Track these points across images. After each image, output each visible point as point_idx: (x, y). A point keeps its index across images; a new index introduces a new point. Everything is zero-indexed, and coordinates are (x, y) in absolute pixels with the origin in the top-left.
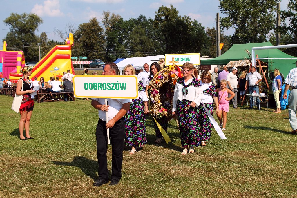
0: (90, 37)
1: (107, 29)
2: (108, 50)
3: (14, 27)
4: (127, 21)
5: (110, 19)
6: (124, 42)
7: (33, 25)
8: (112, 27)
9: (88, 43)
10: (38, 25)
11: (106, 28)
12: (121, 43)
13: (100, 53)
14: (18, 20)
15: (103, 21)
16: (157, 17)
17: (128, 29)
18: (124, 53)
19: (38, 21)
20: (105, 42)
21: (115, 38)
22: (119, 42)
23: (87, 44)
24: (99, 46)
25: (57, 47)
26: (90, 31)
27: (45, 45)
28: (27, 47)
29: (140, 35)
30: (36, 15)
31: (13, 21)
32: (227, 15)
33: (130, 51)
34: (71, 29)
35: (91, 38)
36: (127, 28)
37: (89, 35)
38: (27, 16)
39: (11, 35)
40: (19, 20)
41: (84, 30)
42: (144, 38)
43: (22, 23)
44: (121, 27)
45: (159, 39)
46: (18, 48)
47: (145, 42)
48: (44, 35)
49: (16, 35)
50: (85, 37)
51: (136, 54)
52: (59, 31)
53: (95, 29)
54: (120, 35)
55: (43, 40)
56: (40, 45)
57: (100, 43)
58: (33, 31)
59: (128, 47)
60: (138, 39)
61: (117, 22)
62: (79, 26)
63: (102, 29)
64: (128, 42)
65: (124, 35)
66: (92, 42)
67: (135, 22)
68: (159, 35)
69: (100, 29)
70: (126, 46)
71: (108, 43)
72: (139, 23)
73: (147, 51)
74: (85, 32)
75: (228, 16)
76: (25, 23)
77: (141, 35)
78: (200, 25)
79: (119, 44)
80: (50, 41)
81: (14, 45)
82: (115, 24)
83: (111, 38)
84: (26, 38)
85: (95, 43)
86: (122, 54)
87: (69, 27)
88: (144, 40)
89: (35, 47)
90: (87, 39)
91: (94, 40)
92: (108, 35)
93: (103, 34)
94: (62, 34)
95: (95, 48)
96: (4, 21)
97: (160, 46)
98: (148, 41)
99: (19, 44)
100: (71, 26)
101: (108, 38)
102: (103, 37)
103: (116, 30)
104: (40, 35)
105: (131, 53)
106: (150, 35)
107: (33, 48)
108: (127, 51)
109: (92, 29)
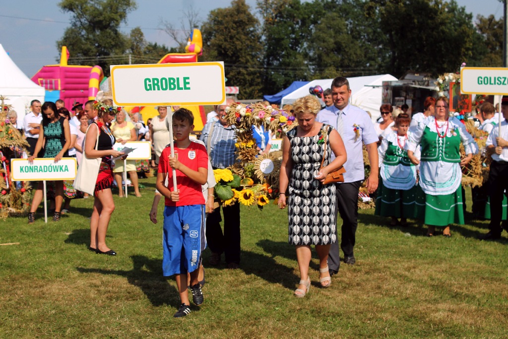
0: (231, 38)
1: (267, 21)
2: (269, 64)
3: (79, 17)
4: (307, 4)
6: (302, 47)
7: (117, 13)
8: (276, 16)
9: (228, 50)
10: (127, 12)
11: (264, 17)
12: (296, 50)
13: (252, 69)
15: (259, 4)
17: (311, 21)
18: (302, 70)
19: (126, 5)
20: (262, 48)
21: (283, 39)
22: (292, 48)
23: (226, 52)
24: (249, 55)
25: (169, 59)
26: (231, 24)
27: (139, 53)
28: (105, 58)
29: (336, 33)
31: (77, 6)
33: (313, 65)
34: (193, 21)
35: (235, 39)
36: (309, 17)
37: (230, 32)
39: (72, 33)
40: (89, 3)
41: (219, 21)
42: (343, 38)
43: (96, 8)
44: (295, 15)
45: (374, 40)
46: (87, 59)
47: (346, 47)
48: (137, 33)
49: (84, 32)
50: (222, 38)
51: (327, 72)
52: (168, 25)
53: (242, 21)
54: (293, 32)
55: (135, 44)
56: (131, 53)
57: (253, 48)
58: (117, 25)
59: (310, 57)
60: (332, 40)
61: (287, 6)
62: (209, 13)
63: (257, 21)
64: (309, 47)
65: (302, 33)
66: (236, 48)
67: (325, 5)
68: (375, 32)
69: (251, 21)
70: (306, 56)
71: (269, 48)
72: (334, 7)
73: (349, 66)
74: (222, 27)
76: (101, 8)
77: (338, 31)
78: (463, 9)
79: (292, 52)
80: (150, 45)
81: (79, 53)
82: (283, 9)
83: (275, 39)
84: (104, 38)
85: (241, 49)
86: (298, 72)
87: (190, 16)
88: (344, 43)
89: (121, 57)
90: (226, 40)
91: (241, 44)
92: (268, 32)
93: (259, 31)
94: (176, 31)
95: (243, 60)
96: (60, 5)
97: (376, 55)
98: (351, 45)
99: (89, 51)
100: (193, 14)
101: (269, 38)
102: (257, 36)
103: (285, 22)
104: (131, 32)
105: (317, 70)
106: (357, 33)
107: (117, 60)
108: (307, 65)
109: (237, 20)
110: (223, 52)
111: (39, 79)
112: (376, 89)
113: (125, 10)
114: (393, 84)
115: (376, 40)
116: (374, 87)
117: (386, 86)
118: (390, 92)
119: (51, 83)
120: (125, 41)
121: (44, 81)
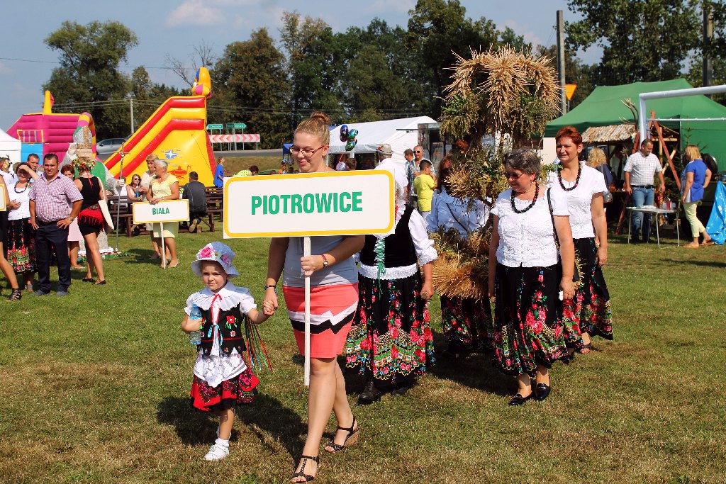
0: (252, 76)
1: (294, 56)
2: (297, 107)
3: (69, 55)
4: (341, 35)
5: (300, 30)
6: (335, 86)
7: (114, 49)
8: (305, 50)
10: (127, 48)
11: (290, 52)
12: (329, 89)
13: (277, 113)
14: (77, 38)
15: (284, 36)
16: (413, 23)
17: (346, 55)
18: (337, 112)
19: (125, 40)
20: (289, 88)
21: (313, 77)
22: (324, 87)
23: (245, 93)
24: (274, 96)
25: (172, 103)
26: (252, 60)
27: (143, 96)
28: (101, 103)
29: (375, 69)
30: (122, 26)
31: (67, 42)
32: (583, 16)
33: (349, 107)
34: (206, 57)
35: (256, 78)
36: (343, 51)
37: (250, 70)
38: (100, 29)
39: (61, 75)
40: (82, 39)
41: (237, 58)
42: (383, 74)
43: (89, 45)
44: (326, 48)
45: (419, 77)
46: (79, 105)
47: (387, 85)
48: (141, 73)
49: (75, 74)
50: (241, 77)
51: (365, 114)
52: (177, 63)
53: (264, 57)
54: (325, 68)
55: (139, 86)
56: (133, 97)
57: (278, 89)
58: (115, 64)
59: (346, 97)
60: (371, 77)
61: (317, 38)
62: (225, 48)
63: (282, 56)
64: (344, 86)
65: (335, 70)
66: (258, 88)
67: (361, 36)
68: (420, 67)
69: (276, 56)
70: (340, 96)
71: (297, 88)
72: (372, 39)
73: (391, 107)
74: (241, 64)
75: (586, 16)
76: (95, 44)
77: (377, 67)
78: (521, 39)
79: (324, 92)
80: (157, 87)
81: (70, 98)
82: (312, 41)
83: (302, 76)
84: (99, 80)
85: (264, 90)
87: (202, 51)
88: (385, 80)
89: (121, 102)
90: (246, 80)
91: (263, 83)
92: (295, 69)
93: (285, 68)
94: (185, 70)
95: (266, 103)
96: (45, 41)
97: (422, 94)
98: (393, 82)
99: (82, 96)
100: (206, 49)
101: (297, 76)
102: (283, 74)
103: (315, 57)
104: (133, 72)
105: (354, 113)
106: (399, 68)
107: (116, 106)
108: (342, 107)
109: (258, 55)
110: (242, 93)
111: (18, 130)
112: (410, 133)
113: (124, 46)
114: (430, 127)
115: (422, 76)
116: (408, 131)
117: (423, 129)
118: (426, 136)
119: (32, 135)
120: (125, 83)
121: (24, 132)
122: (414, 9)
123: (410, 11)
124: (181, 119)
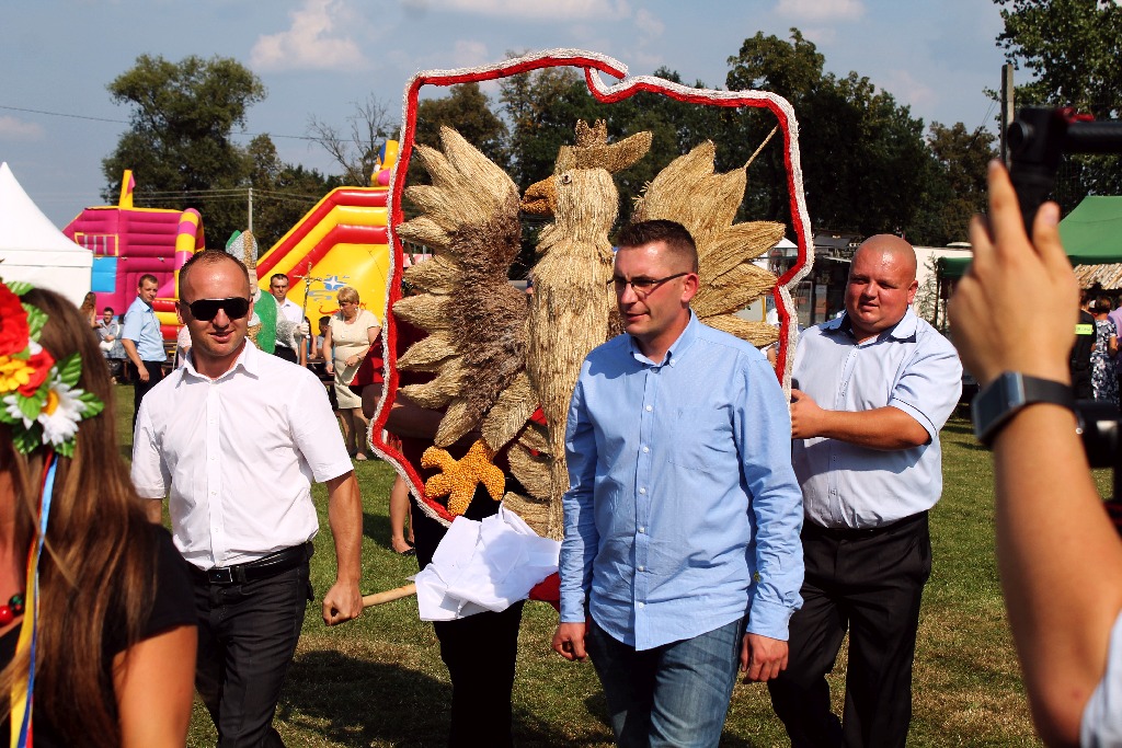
1: (521, 126)
3: (149, 111)
5: (534, 84)
7: (225, 105)
8: (540, 118)
10: (246, 104)
11: (516, 119)
14: (164, 83)
15: (506, 93)
16: (735, 79)
19: (244, 90)
25: (338, 198)
27: (266, 185)
28: (199, 194)
29: (656, 153)
30: (239, 66)
31: (146, 90)
32: (1035, 75)
34: (376, 124)
38: (202, 69)
39: (134, 144)
40: (170, 85)
41: (425, 125)
43: (182, 95)
46: (163, 195)
48: (264, 145)
49: (158, 143)
52: (327, 132)
53: (471, 125)
55: (258, 166)
56: (250, 186)
58: (226, 129)
61: (561, 98)
63: (501, 126)
69: (491, 125)
71: (524, 180)
72: (654, 102)
75: (1039, 78)
76: (193, 94)
77: (661, 150)
78: (906, 111)
80: (289, 170)
81: (148, 183)
82: (552, 103)
83: (534, 161)
84: (197, 156)
87: (370, 113)
89: (231, 193)
92: (524, 147)
93: (506, 147)
94: (341, 143)
96: (111, 88)
99: (168, 181)
100: (377, 109)
101: (527, 160)
102: (502, 157)
103: (556, 130)
104: (250, 144)
107: (224, 199)
109: (461, 123)
111: (77, 234)
113: (242, 99)
114: (788, 254)
119: (100, 242)
120: (240, 161)
121: (86, 237)
122: (738, 55)
123: (731, 59)
124: (352, 225)
